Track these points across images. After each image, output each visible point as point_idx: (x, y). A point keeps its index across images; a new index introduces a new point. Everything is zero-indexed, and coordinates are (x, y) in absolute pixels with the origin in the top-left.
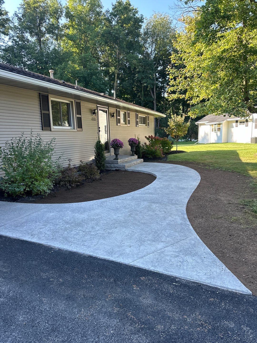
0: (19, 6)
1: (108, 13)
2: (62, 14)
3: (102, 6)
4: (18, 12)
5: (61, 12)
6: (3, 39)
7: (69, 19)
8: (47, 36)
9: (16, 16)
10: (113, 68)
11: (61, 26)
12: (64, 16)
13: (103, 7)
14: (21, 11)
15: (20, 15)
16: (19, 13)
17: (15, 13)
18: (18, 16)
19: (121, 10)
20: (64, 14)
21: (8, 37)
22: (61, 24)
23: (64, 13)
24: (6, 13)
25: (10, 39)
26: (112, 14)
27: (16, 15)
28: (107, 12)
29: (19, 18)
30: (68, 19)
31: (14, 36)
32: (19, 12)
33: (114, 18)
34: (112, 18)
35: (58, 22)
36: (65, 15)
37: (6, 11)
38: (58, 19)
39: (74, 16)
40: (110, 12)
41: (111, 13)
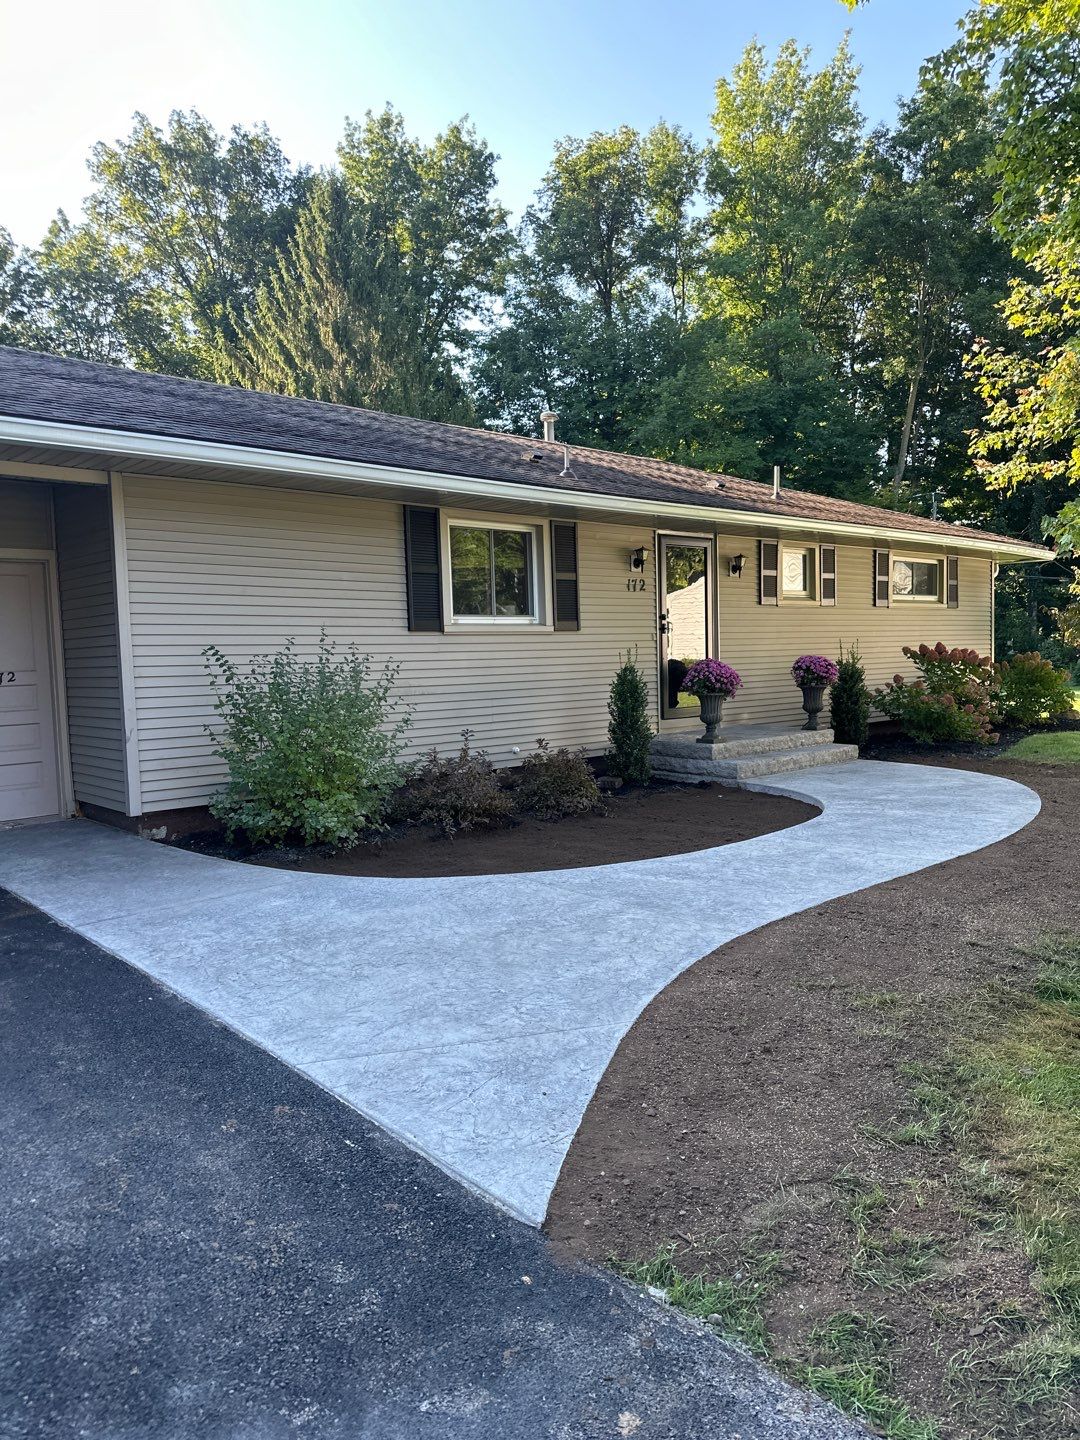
0: (542, 185)
1: (882, 140)
2: (696, 182)
3: (860, 119)
4: (538, 206)
5: (693, 174)
6: (488, 310)
7: (722, 194)
8: (640, 272)
9: (532, 222)
10: (898, 364)
11: (693, 229)
12: (702, 187)
13: (864, 119)
14: (548, 201)
15: (544, 216)
16: (541, 210)
17: (529, 213)
18: (538, 219)
19: (937, 116)
20: (702, 180)
21: (500, 301)
22: (690, 220)
23: (703, 175)
24: (502, 219)
25: (506, 306)
26: (900, 140)
27: (531, 217)
28: (878, 135)
29: (539, 226)
30: (720, 198)
31: (520, 292)
32: (541, 206)
33: (908, 157)
34: (900, 157)
35: (681, 216)
36: (707, 183)
37: (501, 209)
38: (678, 203)
39: (741, 182)
40: (892, 134)
41: (893, 138)
